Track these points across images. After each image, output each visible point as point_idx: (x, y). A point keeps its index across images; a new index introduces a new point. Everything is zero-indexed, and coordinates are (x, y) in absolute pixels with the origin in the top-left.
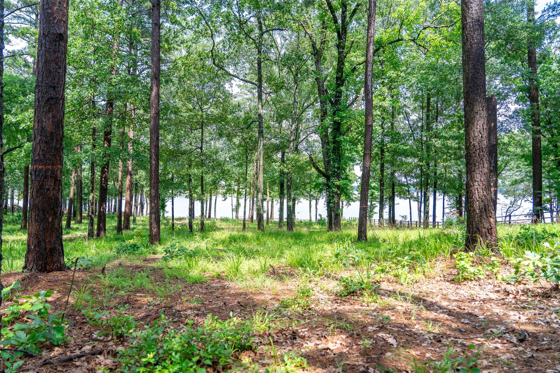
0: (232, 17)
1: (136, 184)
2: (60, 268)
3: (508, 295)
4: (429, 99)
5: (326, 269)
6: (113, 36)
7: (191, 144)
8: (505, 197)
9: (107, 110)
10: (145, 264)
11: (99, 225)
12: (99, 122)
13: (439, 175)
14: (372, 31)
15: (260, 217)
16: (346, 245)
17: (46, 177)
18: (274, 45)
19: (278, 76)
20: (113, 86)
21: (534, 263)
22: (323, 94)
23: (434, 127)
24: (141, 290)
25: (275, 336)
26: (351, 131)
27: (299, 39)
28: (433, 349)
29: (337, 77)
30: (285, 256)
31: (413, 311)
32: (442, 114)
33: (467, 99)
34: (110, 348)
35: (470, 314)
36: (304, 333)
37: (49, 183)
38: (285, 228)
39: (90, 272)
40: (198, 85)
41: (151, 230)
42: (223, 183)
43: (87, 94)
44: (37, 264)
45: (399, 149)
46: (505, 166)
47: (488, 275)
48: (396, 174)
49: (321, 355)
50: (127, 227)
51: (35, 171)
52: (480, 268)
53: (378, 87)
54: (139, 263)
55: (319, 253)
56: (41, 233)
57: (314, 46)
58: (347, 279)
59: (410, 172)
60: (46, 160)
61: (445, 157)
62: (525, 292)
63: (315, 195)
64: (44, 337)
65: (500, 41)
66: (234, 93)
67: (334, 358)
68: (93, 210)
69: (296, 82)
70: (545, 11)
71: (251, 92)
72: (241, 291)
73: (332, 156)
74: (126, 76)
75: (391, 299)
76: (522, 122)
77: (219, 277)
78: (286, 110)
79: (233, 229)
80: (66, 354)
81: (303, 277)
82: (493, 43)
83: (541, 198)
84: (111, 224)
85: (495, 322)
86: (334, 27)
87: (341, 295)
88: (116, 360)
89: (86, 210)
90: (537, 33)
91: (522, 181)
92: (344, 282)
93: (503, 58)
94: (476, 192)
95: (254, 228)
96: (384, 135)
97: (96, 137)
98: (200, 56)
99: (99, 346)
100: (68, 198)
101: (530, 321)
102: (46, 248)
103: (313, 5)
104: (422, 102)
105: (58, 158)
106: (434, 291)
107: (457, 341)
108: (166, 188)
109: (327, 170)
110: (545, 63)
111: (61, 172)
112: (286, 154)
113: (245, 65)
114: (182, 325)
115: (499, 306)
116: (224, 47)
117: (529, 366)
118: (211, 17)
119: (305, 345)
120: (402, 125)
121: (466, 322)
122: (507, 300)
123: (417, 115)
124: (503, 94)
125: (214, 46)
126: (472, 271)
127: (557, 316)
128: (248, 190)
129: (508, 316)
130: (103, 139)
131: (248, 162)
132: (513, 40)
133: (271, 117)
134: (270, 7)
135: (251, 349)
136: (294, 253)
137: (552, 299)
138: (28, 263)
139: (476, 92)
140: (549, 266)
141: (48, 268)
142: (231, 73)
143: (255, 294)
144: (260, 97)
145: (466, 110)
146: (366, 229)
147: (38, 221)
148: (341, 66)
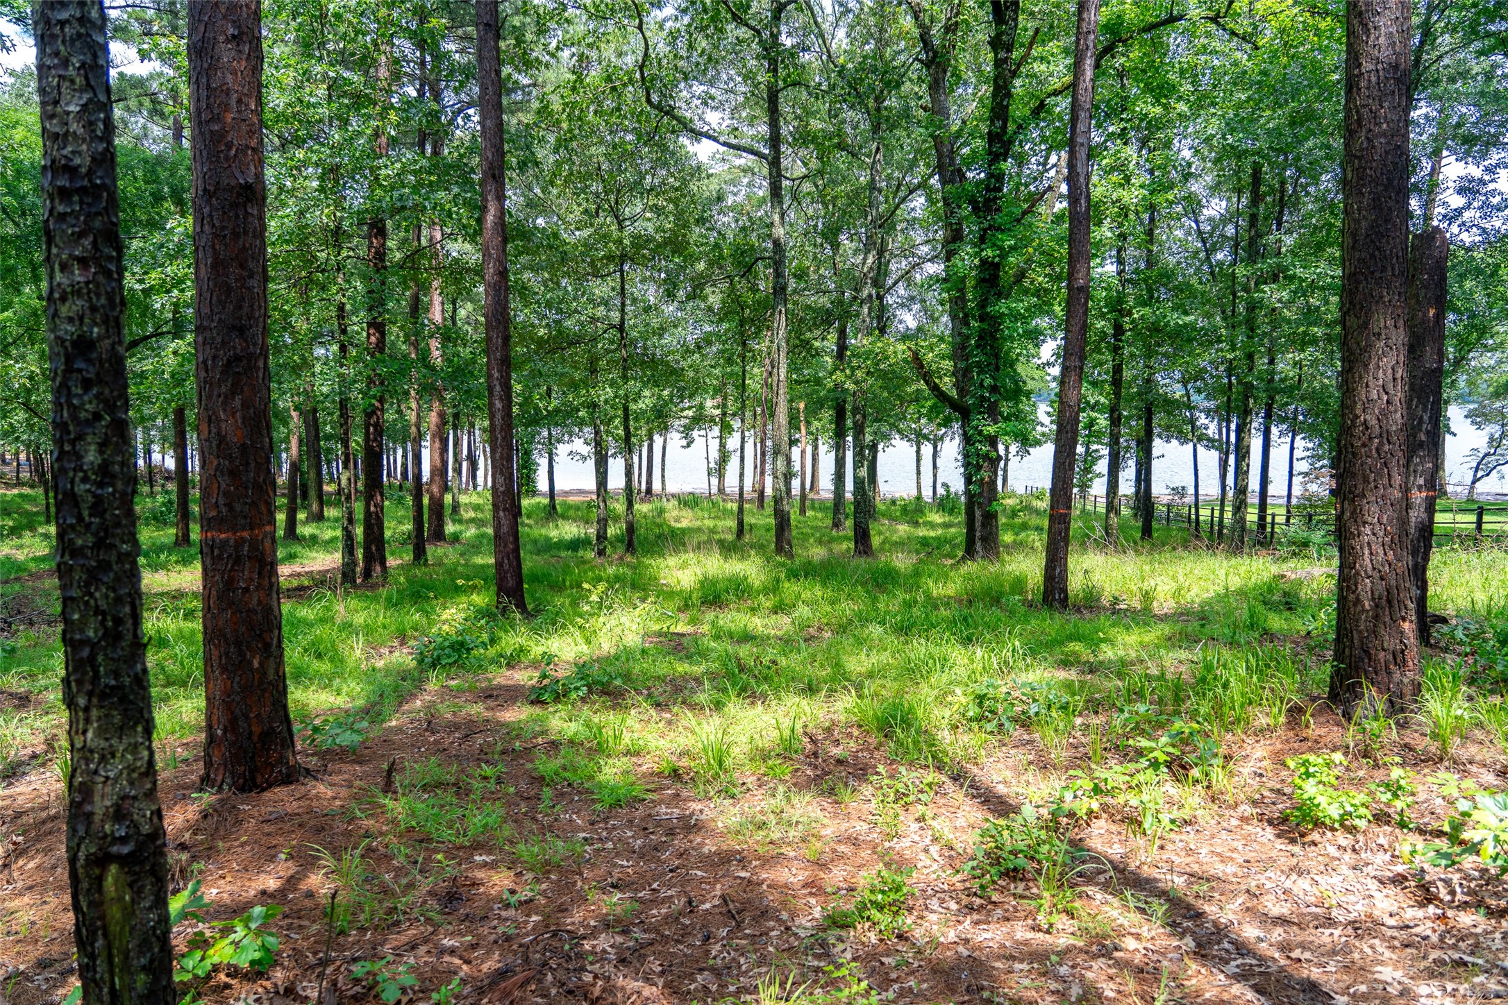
1: (455, 415)
2: (288, 776)
8: (1473, 423)
10: (489, 711)
11: (367, 549)
13: (1281, 382)
14: (1091, 16)
15: (781, 520)
16: (1006, 654)
17: (238, 560)
21: (1497, 838)
22: (953, 180)
29: (990, 133)
31: (1164, 964)
33: (1351, 293)
35: (1314, 986)
37: (247, 574)
40: (607, 157)
44: (233, 774)
48: (1158, 380)
50: (438, 534)
51: (212, 548)
54: (474, 706)
56: (238, 698)
57: (925, 39)
60: (236, 518)
63: (931, 429)
72: (730, 843)
73: (977, 356)
75: (1111, 899)
94: (1366, 552)
98: (609, 79)
102: (250, 733)
104: (1238, 179)
105: (263, 507)
106: (1229, 870)
109: (962, 392)
122: (1418, 929)
125: (646, 52)
138: (212, 770)
139: (1377, 275)
141: (259, 780)
144: (775, 189)
145: (1348, 324)
146: (1066, 571)
147: (227, 670)
148: (1002, 100)
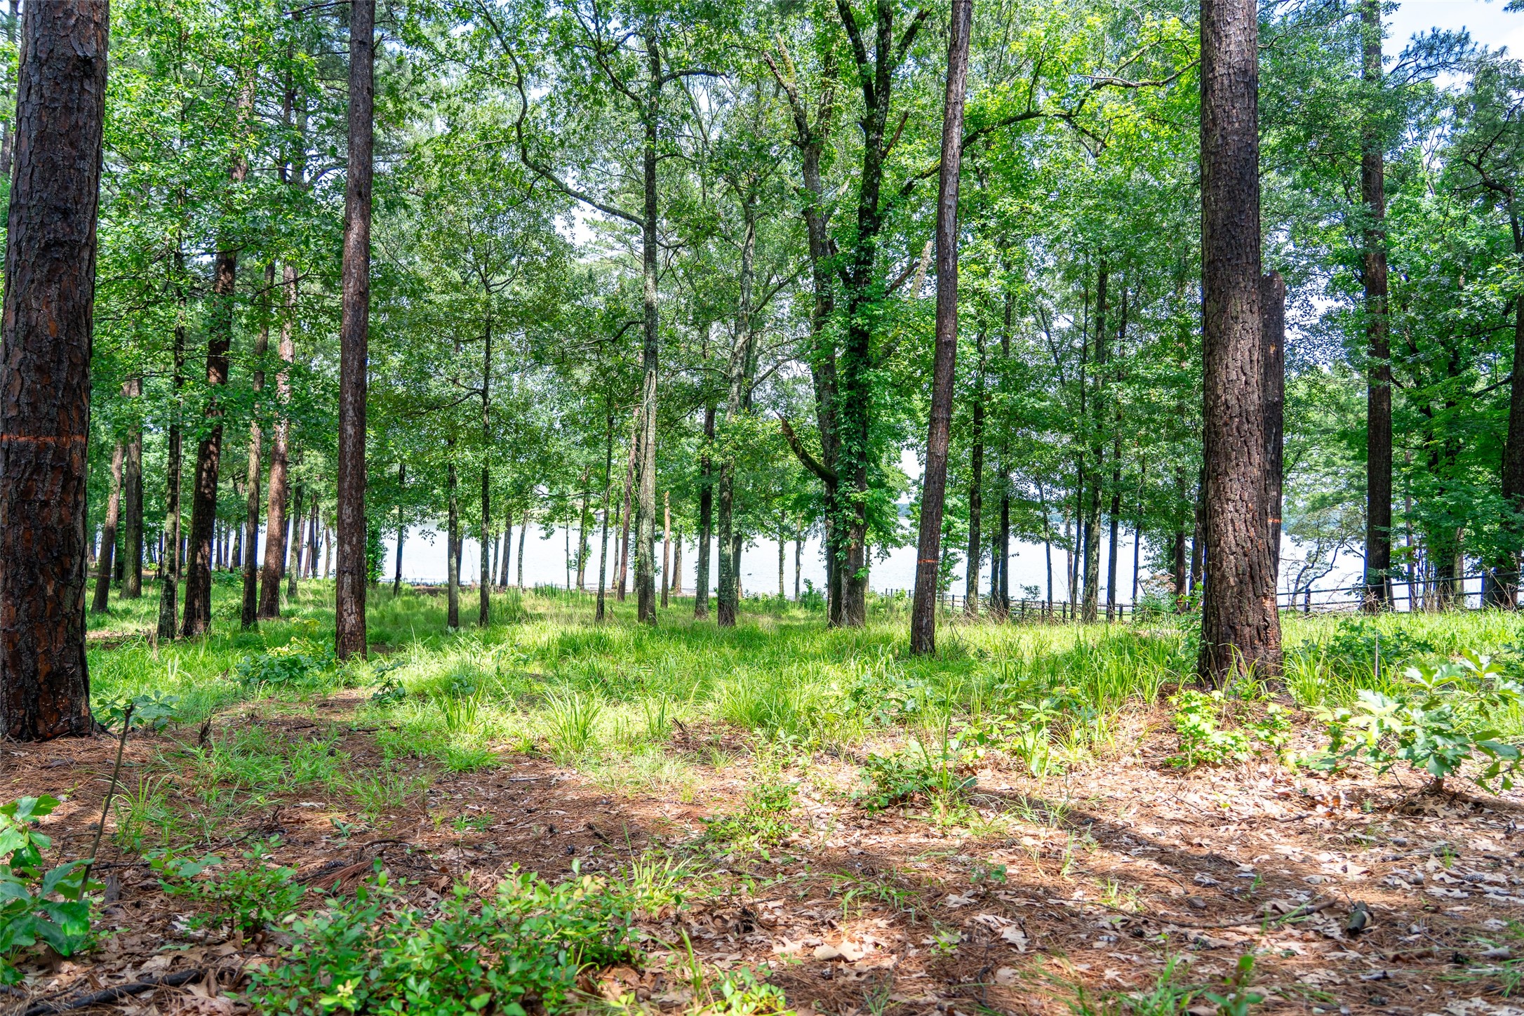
0: (576, 34)
1: (299, 491)
2: (78, 728)
3: (1313, 806)
4: (1103, 277)
5: (827, 731)
6: (239, 72)
7: (454, 381)
8: (1293, 540)
9: (218, 280)
10: (323, 715)
11: (189, 604)
12: (193, 315)
13: (1127, 478)
14: (958, 87)
15: (645, 586)
16: (880, 666)
17: (38, 469)
18: (690, 115)
19: (700, 200)
20: (237, 212)
21: (1381, 723)
22: (824, 253)
23: (1115, 350)
24: (313, 790)
25: (692, 921)
26: (897, 356)
27: (758, 101)
28: (1122, 957)
29: (861, 209)
30: (717, 696)
31: (1067, 852)
32: (1137, 318)
33: (1210, 279)
34: (225, 963)
35: (1217, 859)
36: (772, 912)
37: (48, 487)
38: (713, 617)
39: (166, 740)
40: (478, 219)
41: (339, 618)
42: (543, 489)
43: (161, 233)
44: (9, 719)
45: (1024, 408)
46: (1296, 460)
47: (1258, 753)
48: (1013, 475)
49: (823, 977)
50: (271, 609)
51: (8, 451)
52: (1239, 732)
53: (970, 239)
54: (306, 713)
55: (807, 687)
56: (23, 629)
57: (800, 122)
58: (888, 762)
59: (1052, 468)
60: (40, 420)
61: (1143, 432)
62: (1357, 798)
63: (795, 527)
64: (30, 933)
65: (1291, 128)
66: (578, 243)
67: (859, 984)
68: (173, 561)
69: (748, 219)
70: (1408, 55)
71: (625, 242)
72: (595, 793)
73: (845, 424)
74: (275, 187)
75: (1005, 816)
76: (1344, 346)
77: (533, 753)
78: (720, 293)
79: (571, 616)
80: (95, 984)
81: (768, 755)
82: (1275, 133)
83: (1387, 546)
84: (226, 600)
85: (1283, 882)
86: (856, 72)
87: (870, 806)
88: (242, 998)
89: (152, 561)
90: (1388, 112)
91: (1339, 500)
92: (879, 768)
93: (1298, 175)
94: (1230, 528)
95: (629, 616)
96: (985, 369)
97: (185, 354)
98: (484, 136)
99: (193, 957)
100: (99, 526)
101: (1372, 879)
102: (36, 672)
103: (802, 8)
104: (1086, 285)
105: (74, 414)
106: (1119, 795)
107: (1186, 936)
108: (384, 502)
109: (829, 460)
110: (1405, 192)
111: (83, 455)
112: (718, 415)
113: (611, 166)
114: (431, 893)
115: (1289, 836)
116: (554, 115)
117: (1376, 1004)
118: (516, 29)
119: (777, 949)
120: (1032, 342)
121: (1207, 881)
122: (1310, 821)
123: (1072, 319)
124: (1296, 271)
125: (524, 112)
126: (1219, 742)
127: (1440, 865)
128: (612, 510)
129: (1316, 865)
130: (205, 361)
131: (612, 433)
132: (1324, 126)
133: (678, 311)
134: (682, 10)
135: (628, 962)
136: (739, 687)
137: (1426, 819)
139: (1234, 262)
140: (1419, 732)
141: (41, 729)
142: (570, 186)
143: (633, 803)
144: (650, 257)
145: (1208, 309)
146: (933, 622)
147: (13, 594)
148: (873, 179)
